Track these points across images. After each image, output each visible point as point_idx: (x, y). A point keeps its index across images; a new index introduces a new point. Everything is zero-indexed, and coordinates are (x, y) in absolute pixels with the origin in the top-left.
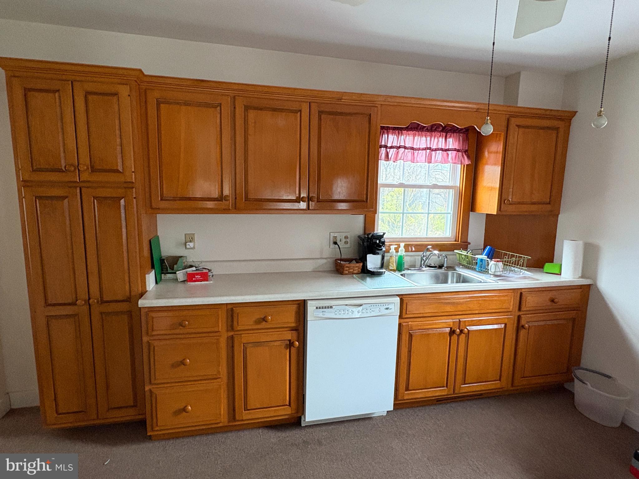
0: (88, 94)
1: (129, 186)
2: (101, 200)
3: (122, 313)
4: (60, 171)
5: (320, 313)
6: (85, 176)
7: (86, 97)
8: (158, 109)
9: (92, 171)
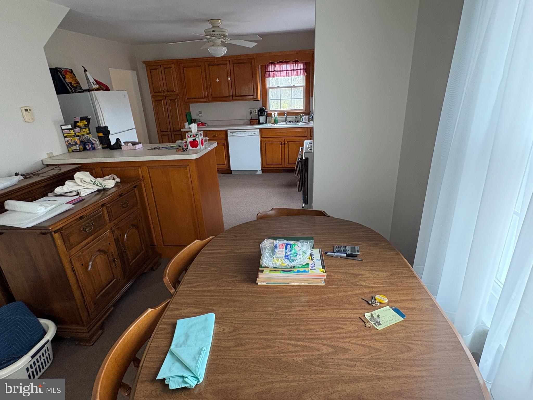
0: (164, 68)
1: (177, 95)
2: (171, 100)
3: (179, 135)
4: (160, 92)
5: (231, 134)
6: (166, 93)
7: (164, 69)
8: (183, 70)
9: (168, 92)
